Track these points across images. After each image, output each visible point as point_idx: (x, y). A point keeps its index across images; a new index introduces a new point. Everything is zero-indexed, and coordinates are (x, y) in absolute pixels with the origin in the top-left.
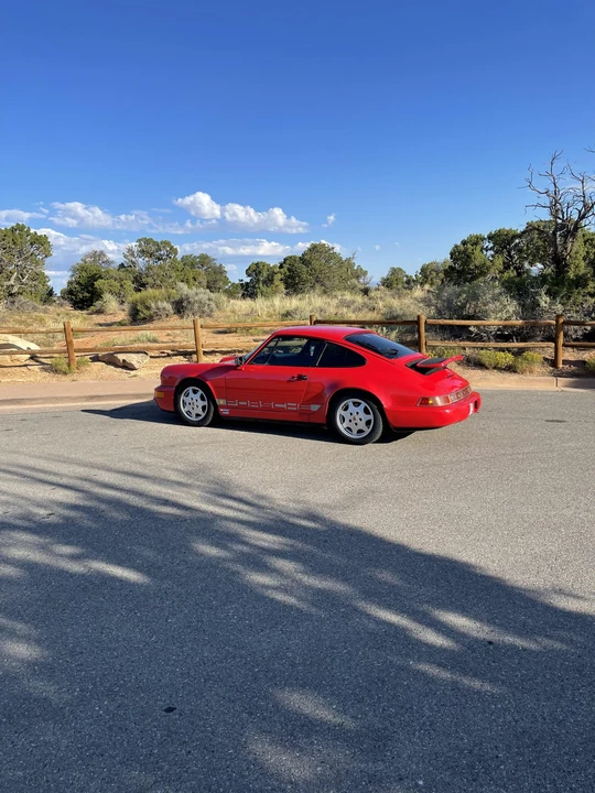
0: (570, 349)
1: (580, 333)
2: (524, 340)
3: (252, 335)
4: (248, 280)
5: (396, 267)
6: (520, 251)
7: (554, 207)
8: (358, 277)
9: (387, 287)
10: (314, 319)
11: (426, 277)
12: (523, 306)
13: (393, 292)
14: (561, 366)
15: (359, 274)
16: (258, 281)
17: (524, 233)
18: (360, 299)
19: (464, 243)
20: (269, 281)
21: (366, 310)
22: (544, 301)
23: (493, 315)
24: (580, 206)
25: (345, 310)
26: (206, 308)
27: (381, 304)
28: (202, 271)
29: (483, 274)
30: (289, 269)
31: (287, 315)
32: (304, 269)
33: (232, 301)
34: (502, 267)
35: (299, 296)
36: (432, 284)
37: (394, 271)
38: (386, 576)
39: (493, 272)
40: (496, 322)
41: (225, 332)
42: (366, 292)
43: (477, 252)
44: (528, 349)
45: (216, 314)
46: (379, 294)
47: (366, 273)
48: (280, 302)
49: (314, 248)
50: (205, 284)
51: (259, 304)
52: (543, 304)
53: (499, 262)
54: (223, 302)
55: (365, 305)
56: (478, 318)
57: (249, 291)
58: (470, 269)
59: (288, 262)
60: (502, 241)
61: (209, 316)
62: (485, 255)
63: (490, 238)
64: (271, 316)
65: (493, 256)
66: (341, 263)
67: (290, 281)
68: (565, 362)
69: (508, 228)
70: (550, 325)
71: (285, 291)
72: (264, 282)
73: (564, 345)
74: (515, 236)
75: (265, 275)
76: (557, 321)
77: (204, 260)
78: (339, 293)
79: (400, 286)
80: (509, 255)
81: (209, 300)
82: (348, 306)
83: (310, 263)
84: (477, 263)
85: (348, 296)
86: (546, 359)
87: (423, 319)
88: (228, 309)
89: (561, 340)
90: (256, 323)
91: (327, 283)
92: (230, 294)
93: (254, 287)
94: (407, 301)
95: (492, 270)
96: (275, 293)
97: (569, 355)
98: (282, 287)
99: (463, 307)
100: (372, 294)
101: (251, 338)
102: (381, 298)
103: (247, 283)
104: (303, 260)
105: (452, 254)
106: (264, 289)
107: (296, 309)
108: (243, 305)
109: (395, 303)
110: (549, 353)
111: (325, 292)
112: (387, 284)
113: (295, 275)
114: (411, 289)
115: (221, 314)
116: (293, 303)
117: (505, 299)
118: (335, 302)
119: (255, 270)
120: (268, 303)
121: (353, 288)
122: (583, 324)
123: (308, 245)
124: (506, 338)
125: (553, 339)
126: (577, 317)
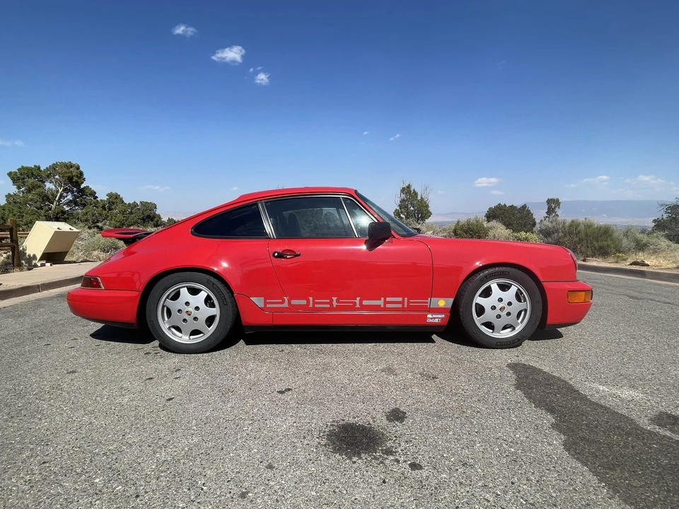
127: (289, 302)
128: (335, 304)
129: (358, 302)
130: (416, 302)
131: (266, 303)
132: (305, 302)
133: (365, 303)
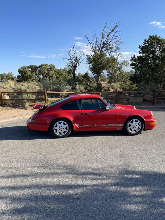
19: (22, 68)
29: (30, 78)
43: (27, 71)
63: (30, 67)
84: (28, 75)
95: (33, 77)
105: (19, 71)
127: (85, 126)
128: (96, 126)
129: (101, 125)
130: (115, 125)
131: (79, 126)
132: (89, 125)
133: (103, 125)
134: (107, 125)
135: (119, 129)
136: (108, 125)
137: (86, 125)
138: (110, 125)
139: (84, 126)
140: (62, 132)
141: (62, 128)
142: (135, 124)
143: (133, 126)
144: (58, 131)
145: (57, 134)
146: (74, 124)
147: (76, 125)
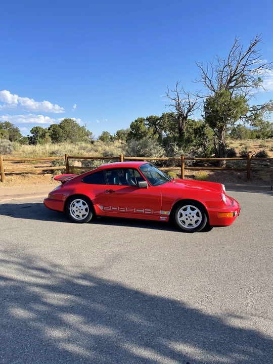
0: (187, 170)
1: (191, 163)
2: (168, 166)
3: (33, 164)
4: (32, 135)
5: (105, 131)
6: (160, 126)
7: (178, 106)
8: (88, 135)
9: (102, 140)
10: (67, 156)
11: (119, 136)
12: (166, 150)
13: (105, 143)
14: (184, 178)
15: (88, 134)
16: (37, 136)
17: (161, 118)
18: (89, 146)
19: (136, 121)
20: (43, 136)
21: (93, 151)
22: (176, 148)
23: (154, 155)
24: (188, 106)
25: (83, 151)
26: (8, 149)
27: (100, 149)
28: (6, 130)
29: (145, 135)
30: (53, 131)
31: (53, 153)
32: (61, 130)
33: (23, 146)
34: (153, 133)
35: (59, 144)
36: (122, 140)
37: (105, 133)
38: (135, 318)
39: (149, 135)
40: (156, 158)
41: (18, 163)
42: (92, 142)
43: (142, 125)
44: (170, 170)
45: (14, 152)
46: (99, 144)
47: (91, 133)
48: (49, 147)
49: (65, 121)
50: (8, 136)
51: (38, 148)
52: (175, 150)
53: (152, 130)
54: (18, 146)
55: (92, 149)
56: (148, 157)
57: (32, 141)
58: (139, 133)
59: (52, 127)
60: (152, 121)
61: (10, 154)
62: (145, 127)
63: (147, 119)
64: (44, 154)
65: (149, 128)
66: (79, 128)
67: (54, 136)
68: (185, 176)
69: (154, 116)
70: (179, 159)
71: (52, 141)
72: (40, 137)
73: (185, 169)
74: (158, 119)
75: (41, 133)
76: (182, 158)
77: (7, 125)
78: (79, 143)
79: (108, 140)
80: (156, 127)
81: (9, 145)
82: (85, 149)
83: (64, 128)
84: (142, 131)
85: (84, 144)
86: (177, 175)
87: (122, 156)
88: (20, 150)
89: (184, 167)
90: (36, 158)
91: (73, 137)
92: (22, 142)
93: (35, 139)
94: (112, 147)
95: (149, 134)
96: (46, 142)
97: (187, 173)
98: (50, 139)
99: (139, 151)
100: (95, 144)
101: (33, 166)
102: (100, 146)
103: (31, 137)
104: (60, 126)
105: (131, 126)
106: (40, 140)
107: (58, 151)
108: (29, 148)
109: (107, 148)
110: (179, 172)
111: (72, 142)
112: (102, 139)
113: (56, 134)
114: (113, 142)
115: (16, 153)
116: (56, 147)
117: (159, 148)
118: (77, 147)
119: (36, 131)
120: (42, 147)
121: (86, 141)
122: (193, 159)
123: (63, 119)
124: (160, 166)
125: (181, 166)
126: (189, 156)
128: (127, 210)
129: (135, 210)
130: (156, 212)
131: (104, 208)
132: (116, 209)
133: (137, 210)
134: (143, 211)
135: (163, 219)
136: (145, 211)
137: (113, 208)
138: (148, 211)
139: (110, 209)
140: (81, 215)
141: (81, 208)
142: (190, 214)
143: (187, 217)
144: (76, 213)
145: (74, 217)
146: (95, 205)
147: (99, 208)
